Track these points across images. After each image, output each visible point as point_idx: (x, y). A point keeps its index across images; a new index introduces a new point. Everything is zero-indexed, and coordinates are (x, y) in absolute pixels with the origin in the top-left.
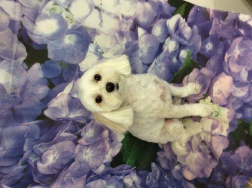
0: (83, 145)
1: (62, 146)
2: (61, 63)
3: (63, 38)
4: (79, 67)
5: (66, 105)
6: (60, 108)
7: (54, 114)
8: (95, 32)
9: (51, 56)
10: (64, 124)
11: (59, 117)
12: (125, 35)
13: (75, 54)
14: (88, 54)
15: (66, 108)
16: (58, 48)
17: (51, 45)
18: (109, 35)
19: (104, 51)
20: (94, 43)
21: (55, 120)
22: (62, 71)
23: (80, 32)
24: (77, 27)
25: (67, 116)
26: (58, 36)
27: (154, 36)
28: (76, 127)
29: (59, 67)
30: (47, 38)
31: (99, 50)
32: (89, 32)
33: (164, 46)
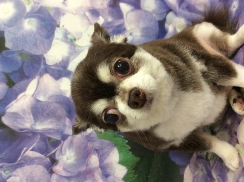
0: (61, 176)
1: (31, 173)
2: (21, 53)
3: (22, 22)
4: (44, 59)
5: (30, 111)
6: (21, 114)
7: (15, 123)
8: (59, 12)
9: (8, 45)
10: (30, 138)
11: (21, 127)
12: (101, 13)
13: (38, 41)
14: (55, 41)
15: (29, 115)
16: (17, 36)
17: (9, 31)
18: (77, 14)
19: (76, 37)
20: (61, 26)
21: (18, 131)
22: (23, 63)
23: (40, 15)
24: (37, 9)
25: (31, 127)
26: (16, 21)
27: (146, 11)
28: (47, 145)
29: (19, 59)
30: (4, 24)
31: (69, 36)
32: (52, 13)
33: (166, 25)
